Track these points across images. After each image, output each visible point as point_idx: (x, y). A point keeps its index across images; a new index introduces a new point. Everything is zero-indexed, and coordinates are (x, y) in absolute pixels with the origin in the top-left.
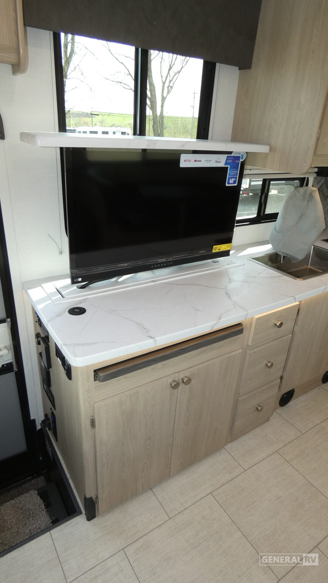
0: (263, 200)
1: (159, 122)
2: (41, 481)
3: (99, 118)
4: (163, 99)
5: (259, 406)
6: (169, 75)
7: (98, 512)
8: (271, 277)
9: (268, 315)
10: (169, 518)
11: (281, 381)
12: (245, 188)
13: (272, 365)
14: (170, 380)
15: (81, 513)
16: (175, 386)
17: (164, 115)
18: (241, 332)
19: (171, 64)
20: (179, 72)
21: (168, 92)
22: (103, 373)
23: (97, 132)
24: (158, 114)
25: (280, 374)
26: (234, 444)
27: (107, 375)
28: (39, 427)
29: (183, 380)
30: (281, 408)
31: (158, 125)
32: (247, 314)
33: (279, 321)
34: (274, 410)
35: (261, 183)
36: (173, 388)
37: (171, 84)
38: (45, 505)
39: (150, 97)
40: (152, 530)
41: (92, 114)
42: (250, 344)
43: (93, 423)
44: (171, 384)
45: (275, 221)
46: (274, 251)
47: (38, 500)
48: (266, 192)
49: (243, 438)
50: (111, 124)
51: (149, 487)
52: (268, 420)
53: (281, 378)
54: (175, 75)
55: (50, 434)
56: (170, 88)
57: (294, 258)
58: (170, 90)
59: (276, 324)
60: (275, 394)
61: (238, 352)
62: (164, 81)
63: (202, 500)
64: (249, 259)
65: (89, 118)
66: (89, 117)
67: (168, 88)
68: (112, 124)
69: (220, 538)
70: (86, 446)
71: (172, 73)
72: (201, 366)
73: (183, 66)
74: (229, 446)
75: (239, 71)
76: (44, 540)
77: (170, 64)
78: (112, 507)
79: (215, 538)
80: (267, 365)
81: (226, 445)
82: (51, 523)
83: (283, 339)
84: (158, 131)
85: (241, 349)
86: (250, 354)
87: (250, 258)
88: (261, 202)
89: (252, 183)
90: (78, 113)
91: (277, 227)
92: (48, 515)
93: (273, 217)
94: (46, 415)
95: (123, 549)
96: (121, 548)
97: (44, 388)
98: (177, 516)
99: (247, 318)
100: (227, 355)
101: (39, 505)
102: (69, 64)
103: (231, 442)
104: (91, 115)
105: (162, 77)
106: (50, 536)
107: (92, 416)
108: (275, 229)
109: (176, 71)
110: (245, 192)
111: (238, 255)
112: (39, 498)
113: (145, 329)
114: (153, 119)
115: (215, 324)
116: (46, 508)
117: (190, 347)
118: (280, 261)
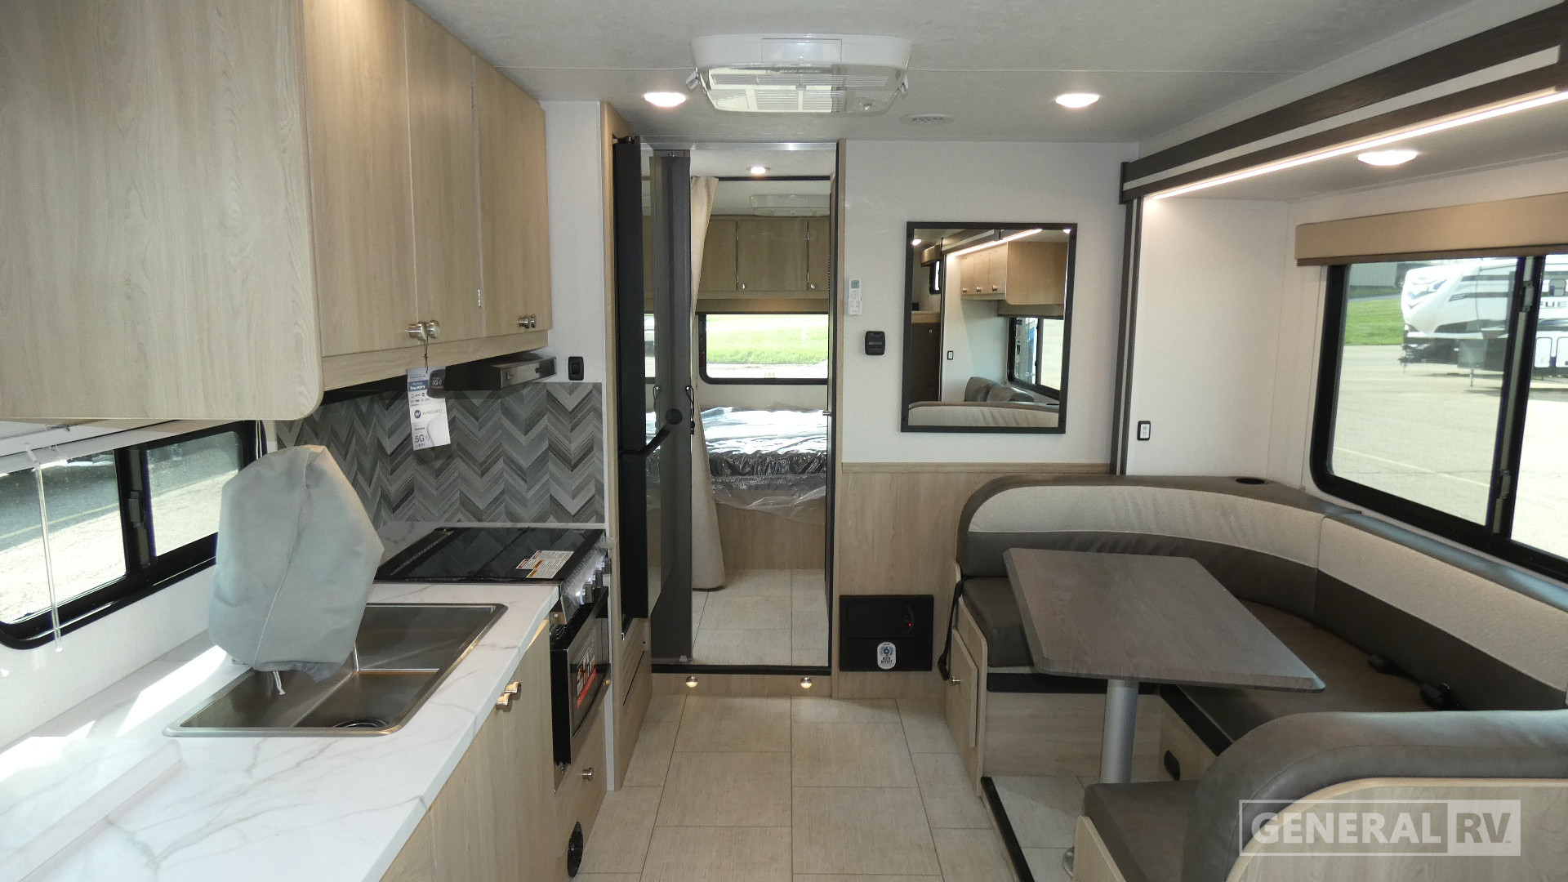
0: (136, 518)
8: (299, 764)
46: (243, 670)
48: (139, 487)
57: (319, 665)
64: (169, 730)
87: (171, 726)
91: (227, 588)
111: (119, 735)
118: (275, 690)
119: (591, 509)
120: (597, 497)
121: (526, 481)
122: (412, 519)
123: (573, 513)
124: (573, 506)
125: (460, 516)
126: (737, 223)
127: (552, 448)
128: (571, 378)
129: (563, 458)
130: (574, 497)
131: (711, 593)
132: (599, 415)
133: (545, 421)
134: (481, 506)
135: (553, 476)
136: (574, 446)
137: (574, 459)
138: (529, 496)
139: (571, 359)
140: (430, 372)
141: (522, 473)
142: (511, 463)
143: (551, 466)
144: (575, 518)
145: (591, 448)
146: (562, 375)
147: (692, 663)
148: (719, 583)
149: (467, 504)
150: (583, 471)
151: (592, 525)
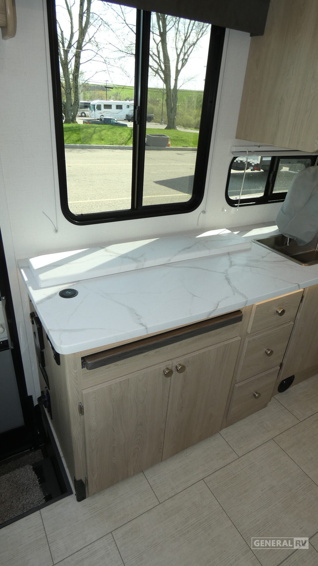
0: (271, 179)
1: (173, 96)
2: (37, 455)
3: (114, 91)
4: (178, 72)
5: (257, 393)
6: (184, 47)
7: (88, 494)
8: (275, 262)
9: (269, 302)
10: (159, 503)
11: (281, 368)
12: (256, 163)
13: (272, 352)
14: (163, 367)
15: (71, 493)
16: (169, 373)
17: (178, 89)
18: (240, 319)
19: (187, 35)
20: (194, 44)
21: (183, 65)
22: (91, 360)
23: (111, 105)
24: (172, 87)
25: (280, 361)
26: (230, 429)
27: (95, 363)
28: (36, 403)
29: (176, 367)
30: (280, 394)
31: (172, 99)
32: (246, 302)
33: (280, 309)
34: (272, 396)
35: (270, 159)
36: (165, 376)
37: (186, 57)
38: (39, 481)
39: (164, 70)
40: (141, 514)
41: (106, 87)
42: (249, 331)
43: (81, 410)
44: (164, 372)
45: (283, 201)
46: (280, 233)
47: (32, 475)
48: (274, 170)
49: (238, 423)
50: (125, 97)
51: (140, 470)
52: (265, 406)
53: (281, 365)
54: (190, 47)
55: (46, 410)
56: (185, 61)
57: (301, 241)
58: (184, 62)
59: (277, 312)
60: (274, 381)
61: (236, 339)
62: (178, 54)
63: (193, 486)
65: (104, 92)
66: (104, 90)
67: (182, 61)
68: (127, 97)
69: (210, 526)
70: (75, 431)
71: (187, 46)
72: (197, 353)
73: (199, 38)
74: (224, 431)
75: (250, 38)
76: (34, 517)
77: (185, 36)
78: (101, 488)
79: (205, 525)
80: (266, 352)
81: (221, 429)
82: (44, 498)
83: (284, 326)
84: (171, 104)
85: (239, 337)
86: (249, 342)
87: (254, 240)
88: (269, 181)
89: (264, 159)
90: (93, 86)
91: (285, 208)
92: (41, 490)
93: (281, 197)
94: (42, 392)
95: (111, 532)
96: (109, 532)
97: (40, 366)
98: (168, 500)
99: (246, 306)
100: (226, 343)
101: (34, 481)
102: (84, 35)
103: (226, 427)
104: (106, 89)
105: (177, 49)
106: (40, 514)
107: (80, 403)
108: (282, 209)
109: (191, 43)
110: (256, 168)
111: (243, 237)
112: (34, 473)
113: (137, 315)
114: (167, 93)
115: (212, 312)
116: (40, 484)
117: (184, 334)
118: (286, 244)
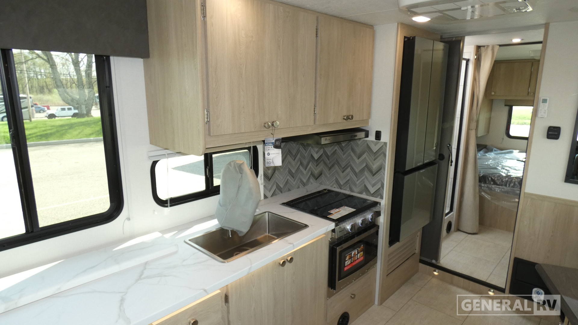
0: (208, 174)
33: (193, 319)
48: (209, 165)
59: (190, 324)
64: (186, 241)
91: (221, 201)
108: (219, 203)
119: (379, 193)
120: (381, 188)
121: (356, 177)
122: (321, 184)
123: (372, 193)
124: (372, 190)
125: (335, 186)
126: (532, 63)
127: (367, 166)
128: (376, 139)
129: (370, 171)
130: (373, 187)
131: (470, 235)
132: (385, 155)
133: (365, 156)
134: (342, 183)
135: (366, 177)
136: (375, 167)
137: (374, 172)
138: (357, 183)
139: (377, 131)
140: (275, 139)
141: (356, 174)
142: (352, 169)
143: (366, 173)
144: (373, 195)
145: (381, 168)
146: (372, 137)
147: (438, 264)
148: (475, 231)
149: (337, 182)
150: (377, 177)
151: (377, 200)
